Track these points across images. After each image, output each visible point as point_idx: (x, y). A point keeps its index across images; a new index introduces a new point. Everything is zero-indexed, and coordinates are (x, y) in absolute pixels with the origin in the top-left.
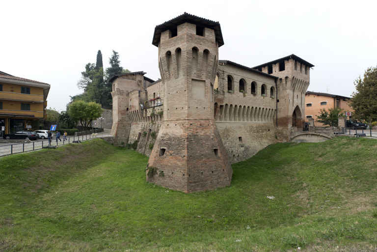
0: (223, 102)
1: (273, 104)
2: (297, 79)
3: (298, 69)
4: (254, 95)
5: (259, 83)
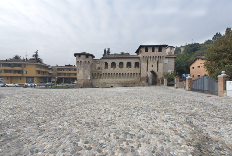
0: (101, 73)
1: (137, 71)
2: (147, 56)
3: (149, 51)
4: (121, 68)
5: (125, 62)
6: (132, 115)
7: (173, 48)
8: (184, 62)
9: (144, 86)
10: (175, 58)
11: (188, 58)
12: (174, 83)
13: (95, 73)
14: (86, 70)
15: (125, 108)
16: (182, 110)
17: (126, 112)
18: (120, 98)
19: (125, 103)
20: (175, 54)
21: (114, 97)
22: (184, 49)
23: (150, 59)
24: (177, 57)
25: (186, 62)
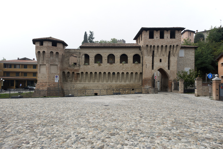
0: (79, 71)
1: (137, 68)
2: (153, 46)
3: (155, 37)
4: (111, 63)
5: (118, 54)
6: (123, 145)
7: (192, 34)
8: (209, 56)
9: (148, 93)
10: (195, 48)
11: (215, 49)
12: (194, 88)
13: (68, 73)
14: (52, 67)
15: (112, 132)
16: (206, 133)
17: (113, 139)
18: (106, 114)
19: (114, 123)
20: (195, 42)
21: (96, 112)
22: (208, 35)
23: (158, 49)
24: (198, 47)
25: (212, 55)
